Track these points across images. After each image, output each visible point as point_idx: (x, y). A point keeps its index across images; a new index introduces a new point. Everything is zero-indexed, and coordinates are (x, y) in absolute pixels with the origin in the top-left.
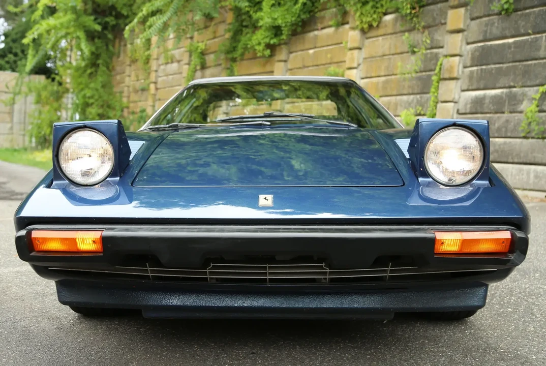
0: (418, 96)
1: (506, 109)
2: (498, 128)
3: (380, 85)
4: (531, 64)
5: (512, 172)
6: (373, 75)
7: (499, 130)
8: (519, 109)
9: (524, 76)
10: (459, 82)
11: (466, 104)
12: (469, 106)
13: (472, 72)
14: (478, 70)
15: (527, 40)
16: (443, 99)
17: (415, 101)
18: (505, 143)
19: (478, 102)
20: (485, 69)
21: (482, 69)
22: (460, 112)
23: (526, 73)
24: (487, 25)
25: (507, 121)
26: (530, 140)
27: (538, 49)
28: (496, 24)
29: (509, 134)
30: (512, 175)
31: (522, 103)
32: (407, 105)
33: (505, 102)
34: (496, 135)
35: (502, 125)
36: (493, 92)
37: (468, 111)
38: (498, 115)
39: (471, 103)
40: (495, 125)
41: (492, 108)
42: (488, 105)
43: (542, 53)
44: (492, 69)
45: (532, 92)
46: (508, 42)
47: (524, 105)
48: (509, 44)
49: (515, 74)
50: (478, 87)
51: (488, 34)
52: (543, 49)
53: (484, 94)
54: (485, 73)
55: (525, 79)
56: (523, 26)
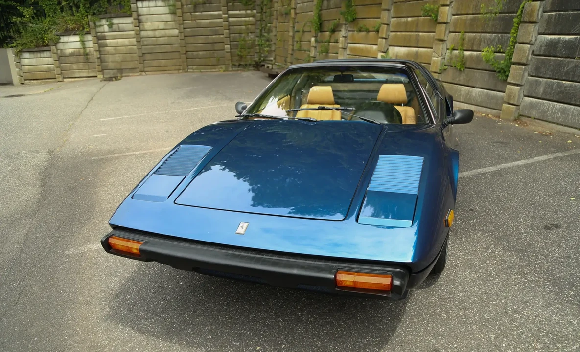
0: (500, 35)
1: (577, 54)
2: (567, 71)
3: (468, 22)
5: (573, 113)
6: (463, 12)
7: (567, 73)
10: (538, 26)
11: (541, 46)
12: (543, 48)
13: (550, 17)
14: (556, 15)
16: (521, 41)
17: (497, 38)
18: (571, 86)
19: (552, 45)
20: (563, 15)
21: (560, 15)
22: (535, 53)
25: (576, 66)
29: (576, 79)
30: (572, 115)
32: (489, 42)
33: (577, 47)
34: (564, 78)
35: (571, 70)
36: (567, 37)
37: (542, 53)
38: (569, 59)
39: (546, 46)
40: (564, 68)
41: (564, 52)
42: (561, 50)
44: (569, 15)
50: (554, 31)
53: (559, 39)
54: (563, 18)
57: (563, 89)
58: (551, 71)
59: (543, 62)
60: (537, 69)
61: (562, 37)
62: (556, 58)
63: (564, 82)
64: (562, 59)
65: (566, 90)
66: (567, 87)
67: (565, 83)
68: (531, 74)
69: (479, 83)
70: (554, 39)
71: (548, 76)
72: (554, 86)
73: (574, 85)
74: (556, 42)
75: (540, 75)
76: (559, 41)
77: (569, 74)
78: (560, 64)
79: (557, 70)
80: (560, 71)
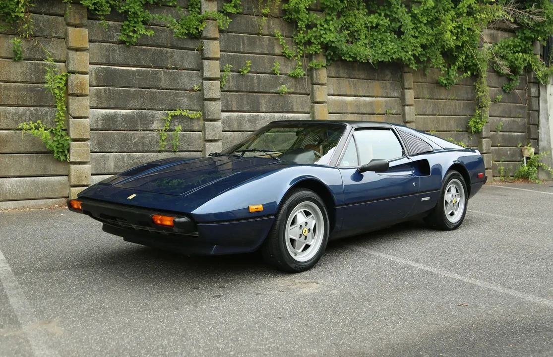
1: (139, 127)
7: (136, 144)
8: (151, 128)
9: (151, 101)
10: (88, 99)
11: (97, 121)
12: (100, 122)
13: (99, 91)
14: (104, 90)
15: (149, 72)
16: (77, 115)
18: (142, 156)
19: (107, 119)
20: (113, 90)
21: (109, 90)
22: (92, 128)
23: (153, 98)
24: (108, 50)
25: (142, 137)
26: (164, 153)
27: (160, 81)
28: (118, 52)
29: (146, 149)
31: (153, 123)
32: (16, 117)
33: (137, 120)
34: (134, 150)
35: (138, 141)
36: (124, 111)
37: (100, 127)
38: (132, 132)
39: (103, 120)
40: (131, 140)
41: (126, 125)
42: (121, 123)
43: (163, 84)
44: (120, 91)
45: (159, 114)
46: (131, 70)
47: (156, 125)
48: (133, 72)
49: (143, 98)
50: (108, 105)
51: (111, 59)
52: (163, 81)
53: (115, 113)
54: (113, 93)
55: (153, 103)
56: (143, 59)
57: (136, 160)
58: (118, 144)
59: (104, 136)
60: (100, 144)
61: (118, 111)
62: (118, 132)
63: (135, 153)
64: (125, 132)
65: (139, 161)
66: (138, 158)
67: (136, 155)
68: (94, 150)
69: (12, 170)
70: (110, 113)
71: (116, 150)
72: (125, 159)
73: (145, 155)
74: (114, 116)
75: (104, 150)
76: (116, 115)
77: (138, 145)
78: (125, 137)
79: (124, 143)
80: (127, 144)
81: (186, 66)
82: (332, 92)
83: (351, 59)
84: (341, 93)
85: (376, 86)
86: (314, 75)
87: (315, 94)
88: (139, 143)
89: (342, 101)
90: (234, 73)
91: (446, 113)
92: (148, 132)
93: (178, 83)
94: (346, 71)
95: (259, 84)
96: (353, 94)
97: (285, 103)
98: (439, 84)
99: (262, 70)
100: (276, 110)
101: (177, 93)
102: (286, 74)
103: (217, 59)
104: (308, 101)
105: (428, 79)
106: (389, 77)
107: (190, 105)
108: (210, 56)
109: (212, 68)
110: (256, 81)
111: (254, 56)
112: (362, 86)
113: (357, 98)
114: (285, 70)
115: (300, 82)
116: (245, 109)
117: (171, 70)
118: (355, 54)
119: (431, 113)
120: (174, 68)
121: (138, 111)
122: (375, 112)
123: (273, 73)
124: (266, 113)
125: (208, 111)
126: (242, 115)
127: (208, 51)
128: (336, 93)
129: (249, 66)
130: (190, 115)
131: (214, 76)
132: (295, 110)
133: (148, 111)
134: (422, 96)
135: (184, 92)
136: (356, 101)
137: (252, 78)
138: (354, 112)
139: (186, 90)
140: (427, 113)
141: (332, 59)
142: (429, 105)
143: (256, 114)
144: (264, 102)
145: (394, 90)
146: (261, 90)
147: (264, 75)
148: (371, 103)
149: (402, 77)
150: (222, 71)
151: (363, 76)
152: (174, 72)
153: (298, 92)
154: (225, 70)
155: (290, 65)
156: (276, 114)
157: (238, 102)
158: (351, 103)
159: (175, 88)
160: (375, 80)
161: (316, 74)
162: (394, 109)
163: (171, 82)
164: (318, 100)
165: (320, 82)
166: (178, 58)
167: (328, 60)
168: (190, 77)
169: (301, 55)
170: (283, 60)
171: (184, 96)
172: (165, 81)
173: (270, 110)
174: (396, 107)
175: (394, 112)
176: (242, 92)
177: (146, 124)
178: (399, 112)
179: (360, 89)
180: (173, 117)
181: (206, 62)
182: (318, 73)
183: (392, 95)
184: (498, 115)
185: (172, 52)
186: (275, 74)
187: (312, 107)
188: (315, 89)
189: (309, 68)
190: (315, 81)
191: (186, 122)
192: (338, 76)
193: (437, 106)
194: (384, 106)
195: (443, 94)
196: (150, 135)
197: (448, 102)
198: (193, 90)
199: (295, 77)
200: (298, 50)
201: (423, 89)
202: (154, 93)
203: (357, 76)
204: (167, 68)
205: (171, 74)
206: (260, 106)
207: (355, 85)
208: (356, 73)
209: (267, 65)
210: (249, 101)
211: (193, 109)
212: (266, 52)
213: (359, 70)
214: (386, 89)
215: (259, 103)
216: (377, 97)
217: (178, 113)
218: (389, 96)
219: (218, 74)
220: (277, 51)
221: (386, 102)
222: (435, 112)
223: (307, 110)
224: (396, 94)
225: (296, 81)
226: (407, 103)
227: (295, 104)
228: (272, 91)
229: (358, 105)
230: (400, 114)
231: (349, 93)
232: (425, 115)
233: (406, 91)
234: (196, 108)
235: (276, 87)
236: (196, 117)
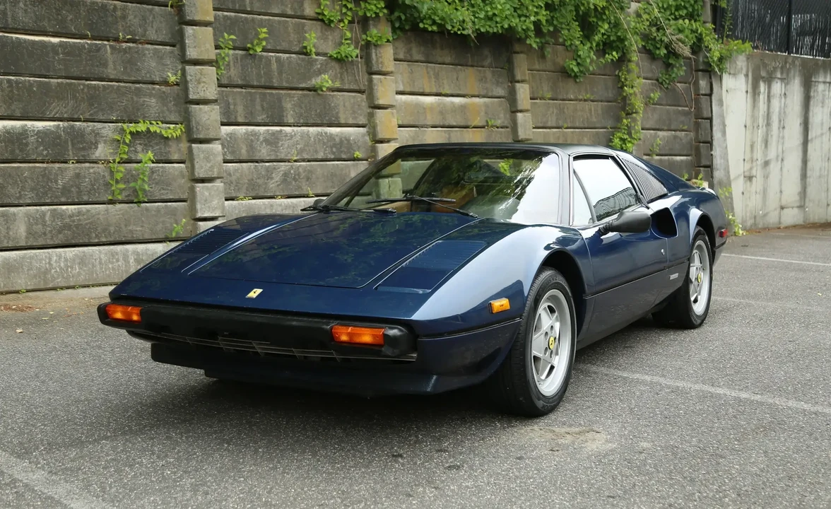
1: (70, 154)
2: (64, 187)
4: (98, 86)
5: (101, 259)
7: (65, 190)
8: (93, 157)
9: (91, 105)
15: (83, 46)
18: (80, 213)
19: (13, 139)
20: (17, 82)
21: (9, 81)
23: (93, 98)
25: (78, 176)
26: (119, 206)
27: (105, 65)
28: (22, 5)
29: (85, 198)
30: (100, 263)
31: (97, 148)
33: (66, 142)
34: (63, 200)
35: (71, 183)
36: (40, 125)
38: (57, 165)
40: (56, 182)
41: (45, 152)
42: (36, 148)
43: (111, 71)
44: (31, 85)
45: (108, 130)
46: (50, 42)
47: (101, 151)
48: (53, 45)
49: (74, 97)
50: (9, 113)
51: (10, 20)
52: (111, 65)
53: (23, 127)
54: (18, 88)
55: (96, 109)
56: (71, 20)
57: (67, 220)
58: (32, 190)
61: (29, 123)
62: (31, 165)
63: (64, 207)
64: (45, 165)
65: (74, 221)
66: (70, 216)
67: (67, 209)
70: (13, 128)
71: (29, 201)
72: (47, 219)
73: (84, 210)
74: (21, 134)
75: (6, 201)
76: (24, 133)
77: (70, 191)
78: (45, 175)
79: (44, 187)
80: (50, 189)
81: (152, 35)
82: (401, 88)
83: (435, 28)
84: (416, 90)
85: (469, 77)
86: (374, 56)
87: (375, 91)
88: (72, 186)
89: (418, 105)
90: (237, 52)
91: (577, 125)
92: (87, 165)
93: (138, 70)
94: (422, 49)
95: (280, 73)
96: (434, 91)
97: (325, 108)
98: (565, 73)
99: (284, 46)
100: (311, 121)
101: (136, 88)
102: (325, 54)
103: (206, 24)
104: (364, 104)
105: (549, 65)
106: (489, 61)
107: (163, 112)
108: (197, 18)
109: (200, 42)
110: (274, 66)
111: (269, 20)
112: (449, 76)
113: (440, 98)
114: (323, 49)
115: (349, 70)
116: (259, 119)
117: (124, 45)
118: (443, 19)
119: (554, 125)
120: (128, 41)
121: (66, 124)
122: (469, 124)
123: (304, 52)
124: (294, 126)
125: (198, 123)
126: (253, 130)
127: (193, 9)
128: (408, 90)
129: (265, 39)
130: (163, 132)
131: (205, 57)
132: (343, 121)
133: (85, 124)
134: (540, 96)
135: (150, 86)
136: (439, 105)
137: (268, 60)
138: (437, 123)
139: (153, 83)
140: (549, 124)
141: (401, 29)
142: (551, 109)
143: (278, 128)
144: (290, 106)
145: (498, 83)
146: (285, 84)
147: (287, 55)
148: (463, 108)
149: (510, 62)
150: (217, 47)
151: (448, 59)
152: (130, 48)
153: (346, 87)
154: (222, 46)
155: (330, 37)
156: (311, 129)
157: (246, 107)
158: (431, 107)
159: (133, 79)
160: (467, 66)
161: (376, 55)
162: (499, 118)
163: (125, 68)
164: (381, 102)
165: (384, 69)
166: (136, 21)
167: (394, 30)
168: (160, 58)
169: (350, 19)
170: (319, 28)
171: (151, 95)
172: (115, 65)
173: (302, 121)
174: (502, 115)
175: (499, 123)
176: (253, 87)
177: (84, 149)
178: (506, 123)
179: (445, 82)
180: (135, 135)
181: (189, 30)
182: (380, 53)
183: (495, 94)
184: (653, 127)
185: (124, 9)
186: (306, 54)
187: (371, 116)
188: (375, 81)
189: (363, 43)
190: (375, 68)
191: (157, 144)
192: (409, 58)
193: (564, 112)
194: (483, 113)
195: (571, 90)
196: (91, 171)
197: (580, 105)
198: (165, 83)
199: (341, 60)
200: (344, 10)
201: (541, 83)
202: (95, 87)
203: (440, 60)
204: (117, 40)
205: (125, 51)
206: (285, 114)
207: (437, 76)
208: (439, 54)
209: (293, 37)
210: (265, 105)
211: (168, 119)
212: (290, 12)
213: (442, 49)
214: (486, 82)
215: (281, 109)
216: (472, 96)
217: (142, 127)
218: (490, 94)
219: (212, 54)
220: (309, 10)
221: (486, 105)
222: (561, 123)
223: (362, 120)
224: (500, 91)
225: (341, 68)
226: (519, 108)
227: (341, 109)
228: (303, 85)
229: (442, 111)
230: (507, 127)
231: (427, 91)
232: (545, 128)
233: (518, 85)
234: (173, 118)
235: (310, 79)
236: (175, 136)
